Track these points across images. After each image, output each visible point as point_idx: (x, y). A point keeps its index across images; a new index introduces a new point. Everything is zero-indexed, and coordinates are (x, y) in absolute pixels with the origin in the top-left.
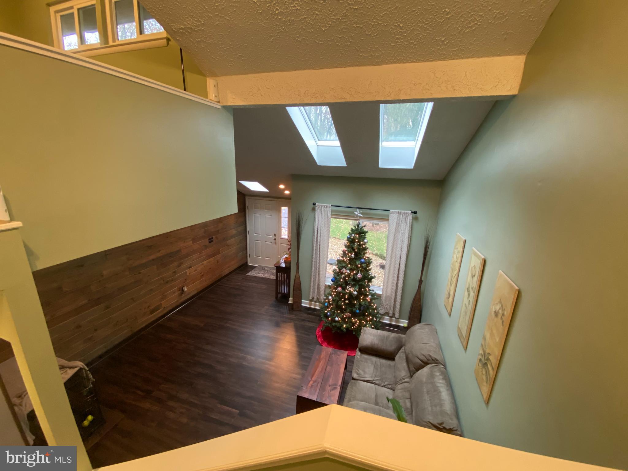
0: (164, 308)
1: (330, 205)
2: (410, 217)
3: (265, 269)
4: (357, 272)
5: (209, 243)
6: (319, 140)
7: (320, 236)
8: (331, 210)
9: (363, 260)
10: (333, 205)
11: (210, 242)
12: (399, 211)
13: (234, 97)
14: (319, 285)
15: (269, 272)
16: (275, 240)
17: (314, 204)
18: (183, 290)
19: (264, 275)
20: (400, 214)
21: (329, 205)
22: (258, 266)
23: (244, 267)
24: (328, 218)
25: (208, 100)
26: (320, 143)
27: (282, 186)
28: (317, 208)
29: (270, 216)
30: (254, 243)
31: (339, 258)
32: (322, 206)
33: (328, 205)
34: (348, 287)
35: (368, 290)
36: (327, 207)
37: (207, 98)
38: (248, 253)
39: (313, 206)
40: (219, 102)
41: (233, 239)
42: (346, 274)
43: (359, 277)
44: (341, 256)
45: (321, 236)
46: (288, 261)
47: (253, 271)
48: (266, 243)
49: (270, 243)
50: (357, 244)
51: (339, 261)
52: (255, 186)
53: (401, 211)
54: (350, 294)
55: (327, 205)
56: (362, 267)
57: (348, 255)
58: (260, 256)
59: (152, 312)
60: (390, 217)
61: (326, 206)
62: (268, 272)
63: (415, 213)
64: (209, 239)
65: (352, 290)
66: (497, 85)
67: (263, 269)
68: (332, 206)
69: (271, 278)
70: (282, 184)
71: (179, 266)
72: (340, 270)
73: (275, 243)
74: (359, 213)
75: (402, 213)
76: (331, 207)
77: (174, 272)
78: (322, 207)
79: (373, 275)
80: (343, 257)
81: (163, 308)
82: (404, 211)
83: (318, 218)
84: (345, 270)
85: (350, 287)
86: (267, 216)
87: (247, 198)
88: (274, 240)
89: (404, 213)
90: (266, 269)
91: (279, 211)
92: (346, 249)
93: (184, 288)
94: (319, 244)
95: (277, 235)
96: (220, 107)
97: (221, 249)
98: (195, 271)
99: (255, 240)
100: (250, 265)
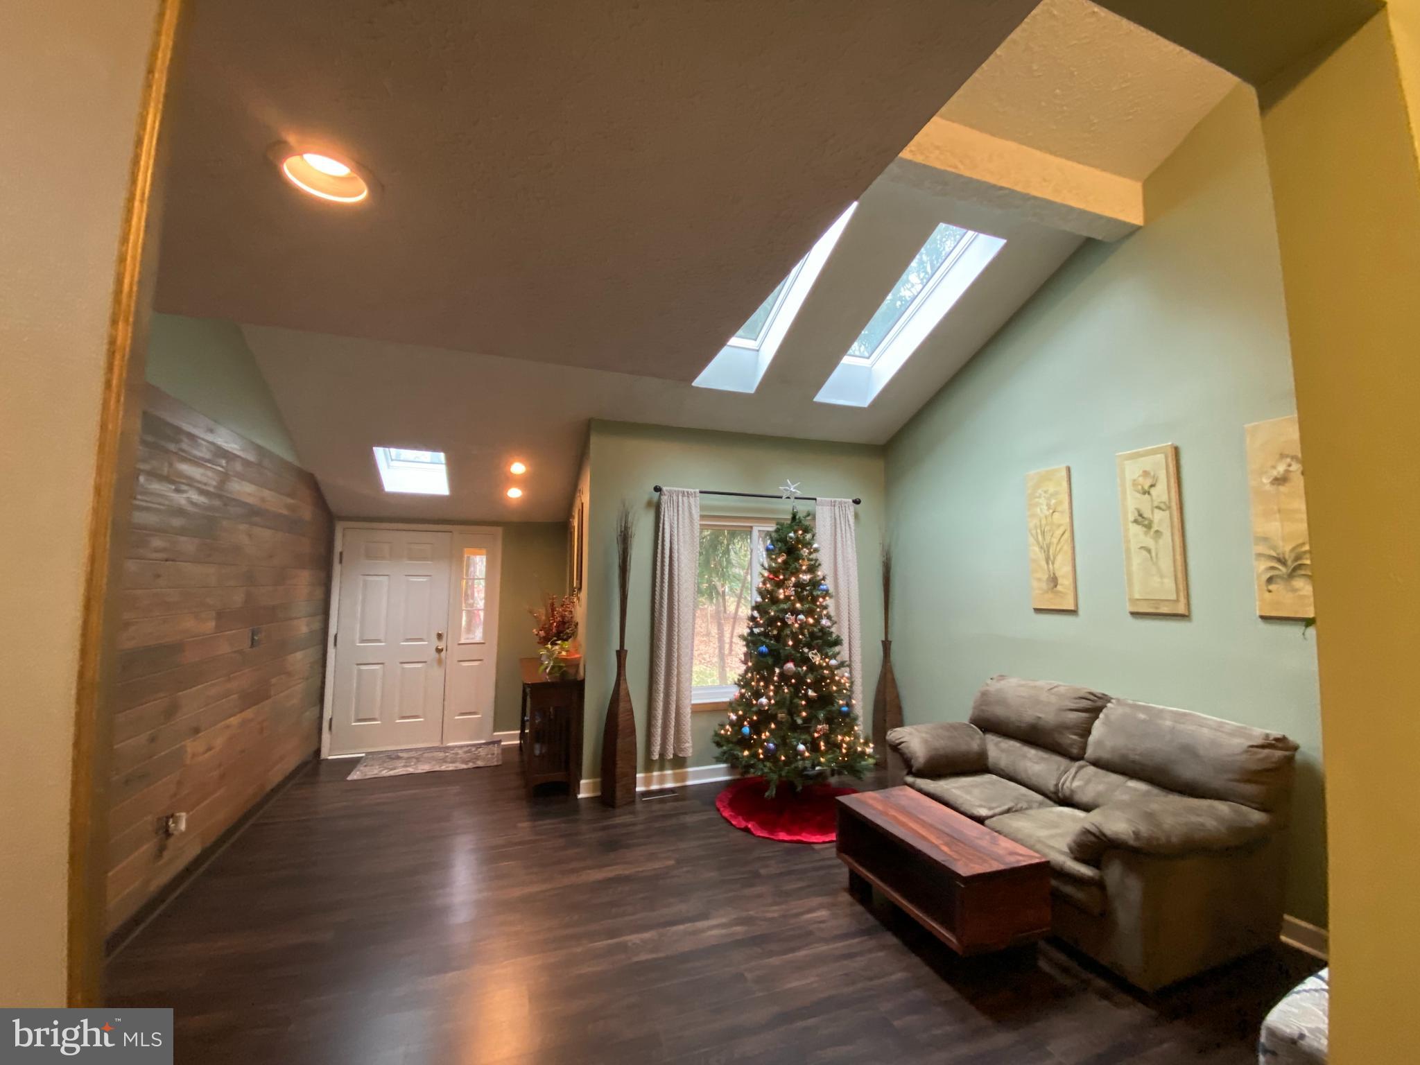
1: (698, 490)
2: (851, 510)
3: (399, 757)
5: (251, 646)
7: (677, 568)
8: (699, 505)
10: (703, 489)
11: (253, 644)
12: (833, 500)
14: (678, 707)
15: (421, 760)
16: (439, 651)
17: (658, 489)
18: (168, 834)
20: (834, 505)
21: (694, 490)
22: (368, 754)
24: (692, 522)
27: (518, 468)
28: (665, 498)
29: (424, 578)
30: (355, 672)
32: (677, 493)
33: (692, 490)
36: (690, 495)
38: (327, 715)
39: (655, 493)
41: (299, 655)
42: (796, 625)
45: (679, 568)
48: (403, 668)
49: (419, 665)
53: (835, 499)
55: (689, 490)
58: (377, 717)
60: (817, 514)
61: (687, 493)
63: (858, 501)
67: (393, 757)
68: (701, 492)
73: (440, 662)
75: (837, 503)
76: (698, 494)
78: (677, 496)
82: (840, 500)
83: (671, 521)
84: (791, 617)
86: (411, 578)
87: (340, 529)
88: (436, 652)
89: (840, 503)
90: (404, 755)
91: (460, 562)
93: (171, 821)
94: (675, 589)
95: (446, 636)
97: (274, 681)
98: (209, 749)
99: (358, 664)
100: (330, 758)
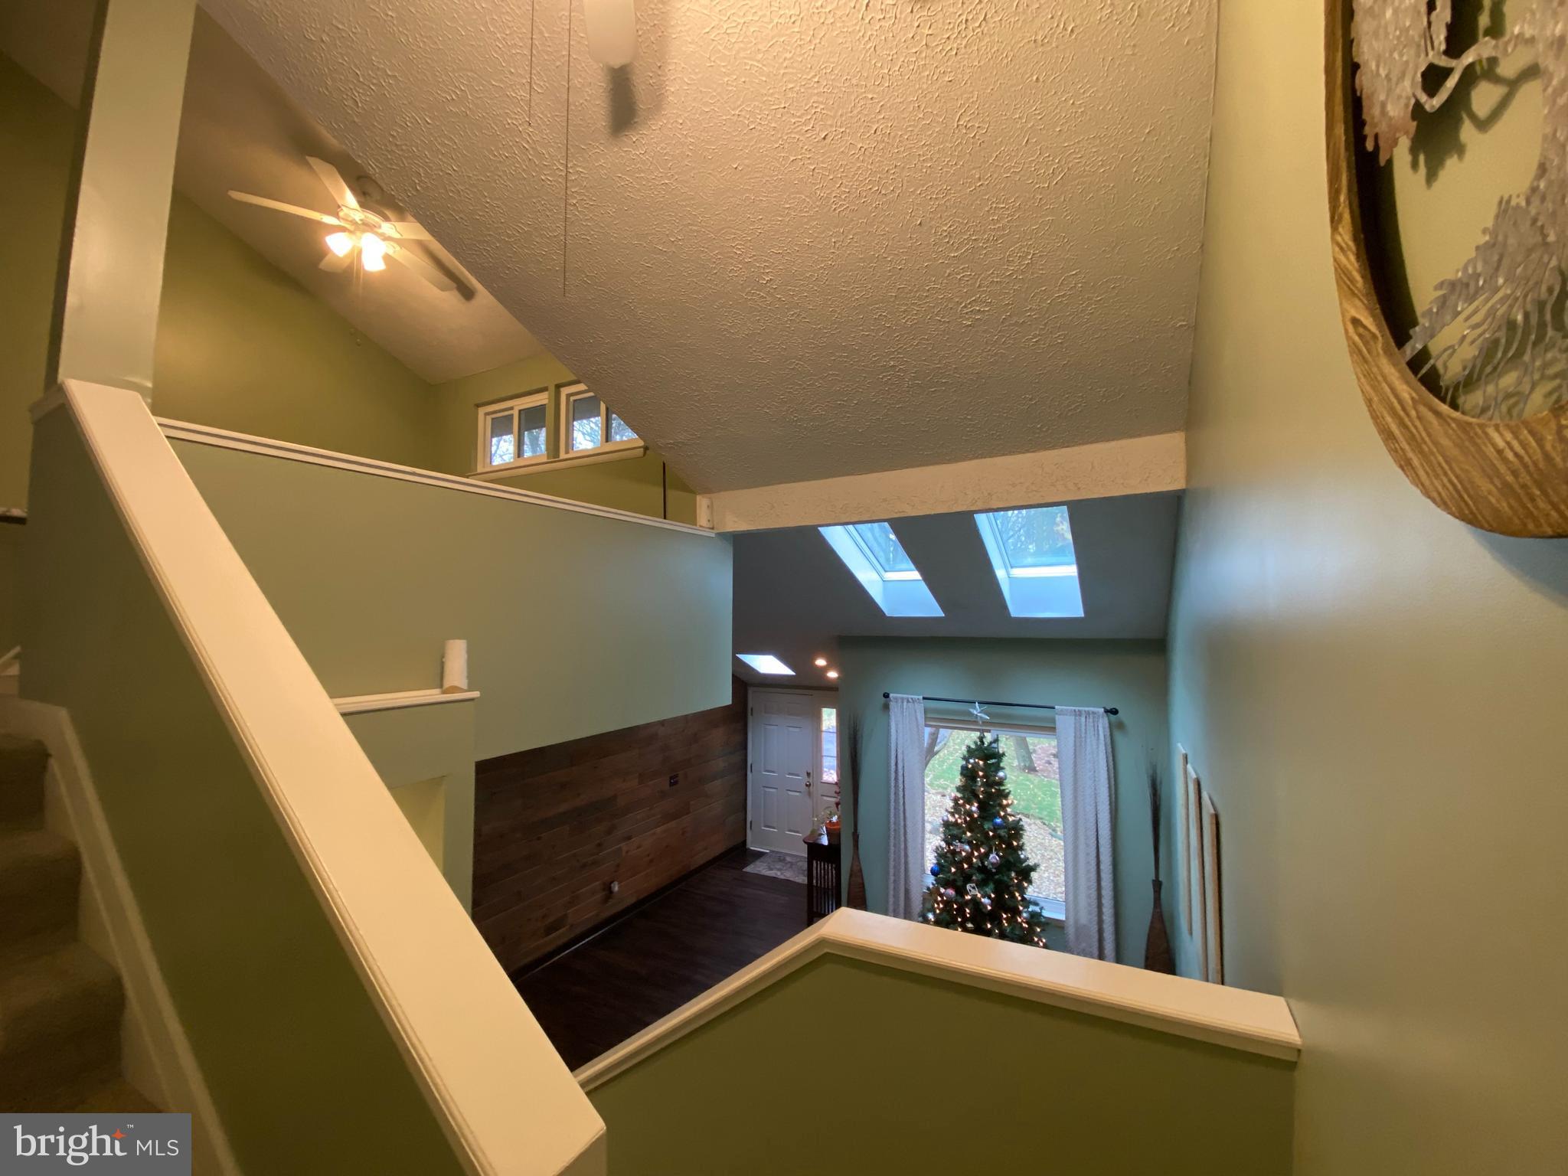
0: (572, 926)
1: (921, 697)
2: (1103, 723)
3: (784, 860)
4: (987, 849)
5: (670, 786)
6: (886, 571)
7: (903, 767)
8: (923, 708)
9: (999, 820)
10: (925, 696)
11: (671, 784)
12: (1077, 709)
13: (736, 519)
14: (907, 892)
15: (794, 866)
17: (886, 696)
18: (611, 892)
19: (782, 874)
20: (1080, 715)
22: (772, 851)
23: (739, 854)
24: (918, 726)
25: (698, 528)
26: (891, 576)
27: (821, 662)
28: (892, 705)
29: (797, 730)
30: (763, 792)
31: (945, 818)
32: (903, 699)
33: (917, 697)
34: (968, 887)
35: (1019, 898)
36: (914, 701)
37: (696, 525)
38: (749, 819)
39: (884, 699)
40: (713, 528)
41: (718, 782)
42: (964, 854)
43: (994, 861)
44: (949, 812)
45: (905, 768)
46: (835, 829)
47: (758, 863)
48: (788, 795)
49: (798, 794)
50: (983, 783)
51: (947, 824)
52: (767, 664)
53: (1080, 708)
54: (976, 903)
55: (912, 696)
56: (1000, 837)
57: (965, 808)
58: (775, 825)
59: (550, 929)
60: (1057, 723)
61: (912, 699)
62: (791, 867)
63: (1114, 712)
64: (671, 778)
65: (979, 895)
66: (1148, 477)
67: (781, 858)
68: (924, 698)
69: (797, 881)
70: (822, 656)
71: (609, 832)
72: (948, 844)
73: (809, 794)
74: (979, 710)
75: (1083, 712)
76: (922, 701)
77: (599, 845)
78: (903, 702)
79: (1031, 863)
80: (953, 814)
81: (567, 927)
82: (1087, 709)
83: (897, 725)
84: (959, 844)
85: (974, 888)
86: (791, 729)
87: (750, 691)
88: (807, 785)
89: (1088, 713)
90: (788, 859)
91: (818, 718)
92: (959, 795)
93: (612, 885)
94: (901, 786)
95: (813, 773)
96: (713, 535)
97: (692, 803)
98: (638, 847)
99: (764, 787)
100: (752, 848)
